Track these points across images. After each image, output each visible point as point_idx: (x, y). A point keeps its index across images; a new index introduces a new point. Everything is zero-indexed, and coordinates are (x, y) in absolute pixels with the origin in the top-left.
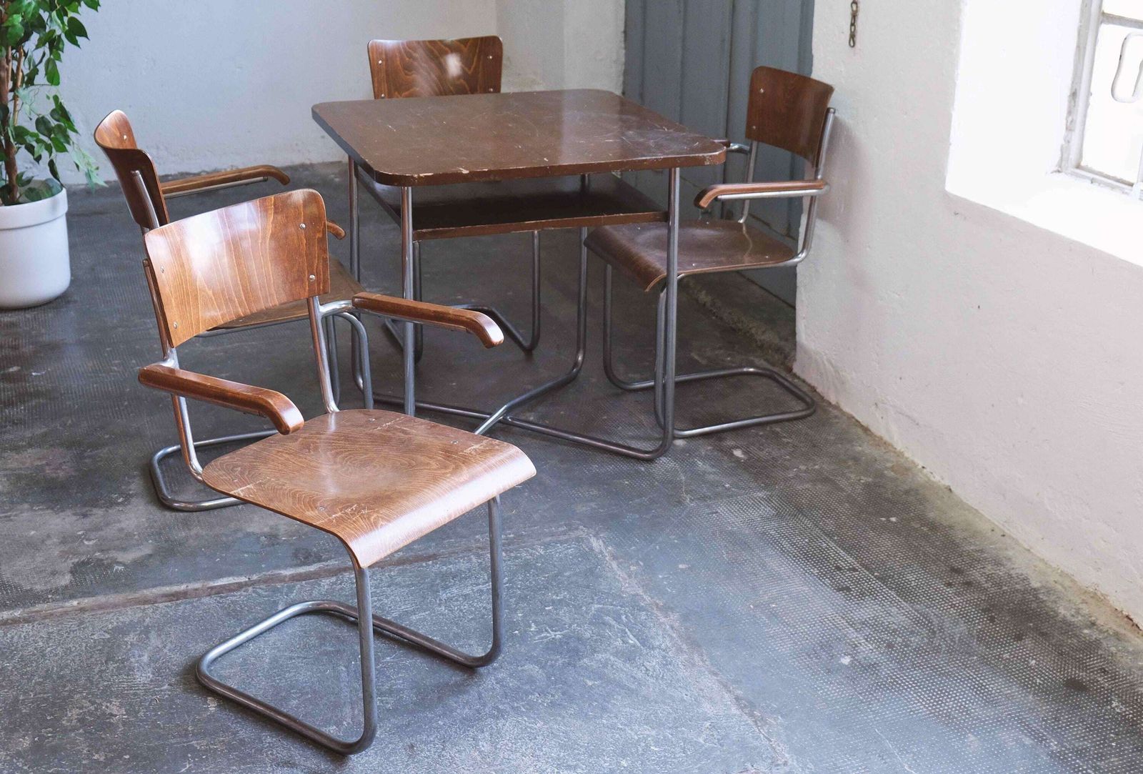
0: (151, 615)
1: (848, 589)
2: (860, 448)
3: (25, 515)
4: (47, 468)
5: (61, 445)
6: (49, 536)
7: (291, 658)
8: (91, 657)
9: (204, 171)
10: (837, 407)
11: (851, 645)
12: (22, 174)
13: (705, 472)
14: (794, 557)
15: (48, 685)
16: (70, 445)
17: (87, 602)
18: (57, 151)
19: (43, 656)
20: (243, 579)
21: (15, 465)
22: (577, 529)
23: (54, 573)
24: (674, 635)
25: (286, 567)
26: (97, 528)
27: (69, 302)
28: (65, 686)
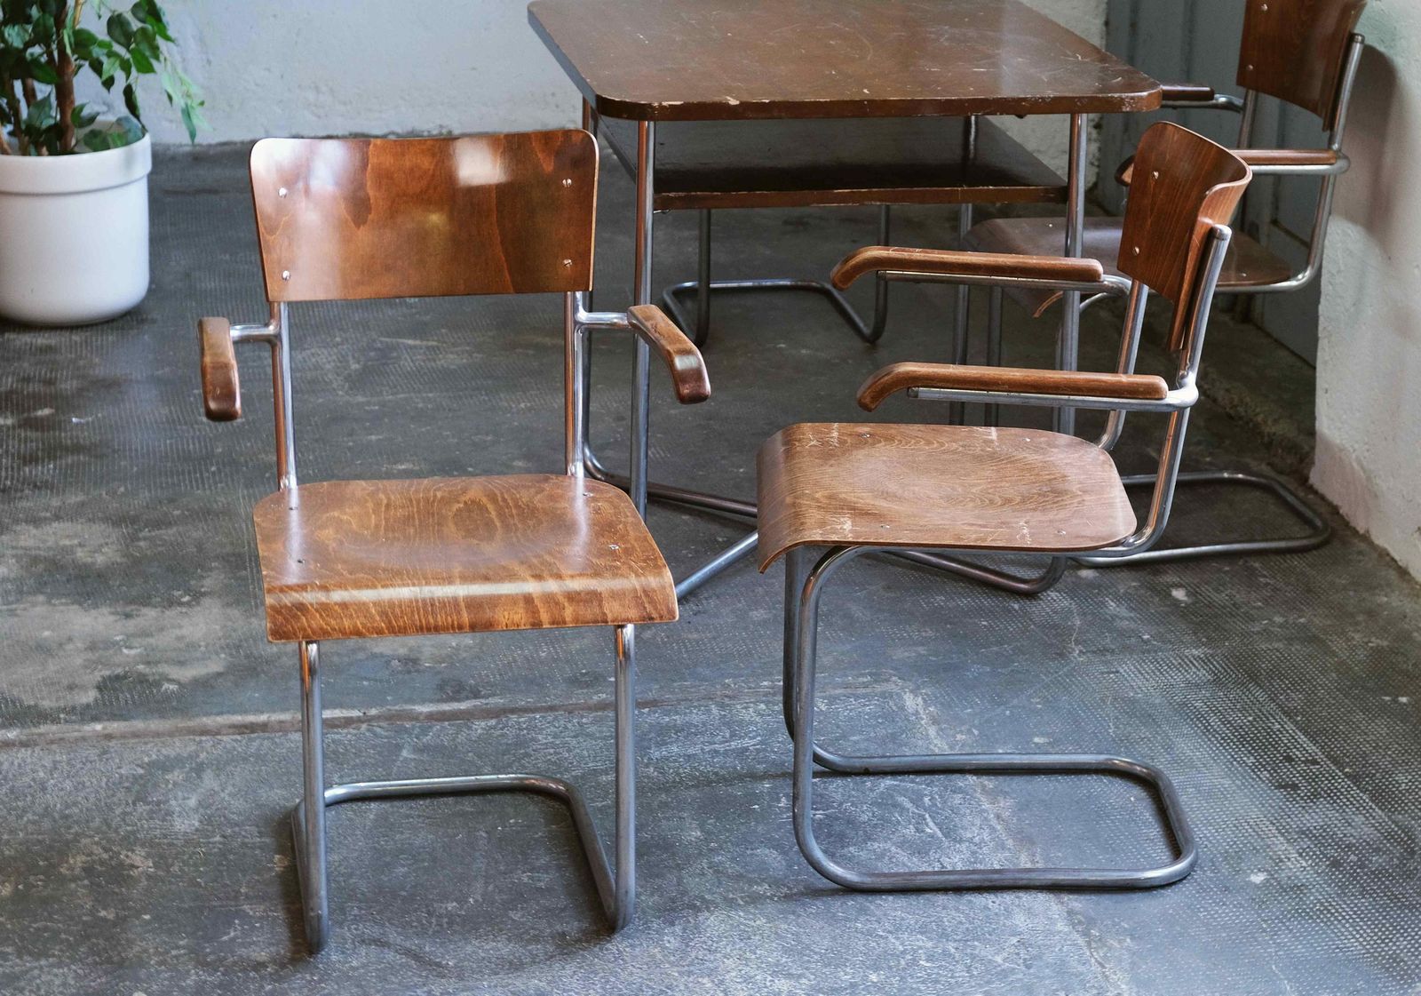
0: (208, 749)
1: (1295, 787)
2: (1386, 599)
3: (38, 609)
4: (79, 549)
5: (106, 519)
6: (70, 639)
7: (408, 817)
8: (113, 796)
9: (393, 133)
10: (1365, 538)
11: (1273, 860)
12: (82, 107)
13: (1114, 617)
14: (1223, 739)
15: (46, 824)
16: (118, 521)
17: (115, 726)
18: (139, 70)
19: (44, 789)
20: (355, 713)
21: (31, 543)
22: (887, 681)
23: (71, 688)
24: (999, 827)
25: (423, 701)
26: (145, 634)
27: (143, 321)
28: (70, 828)
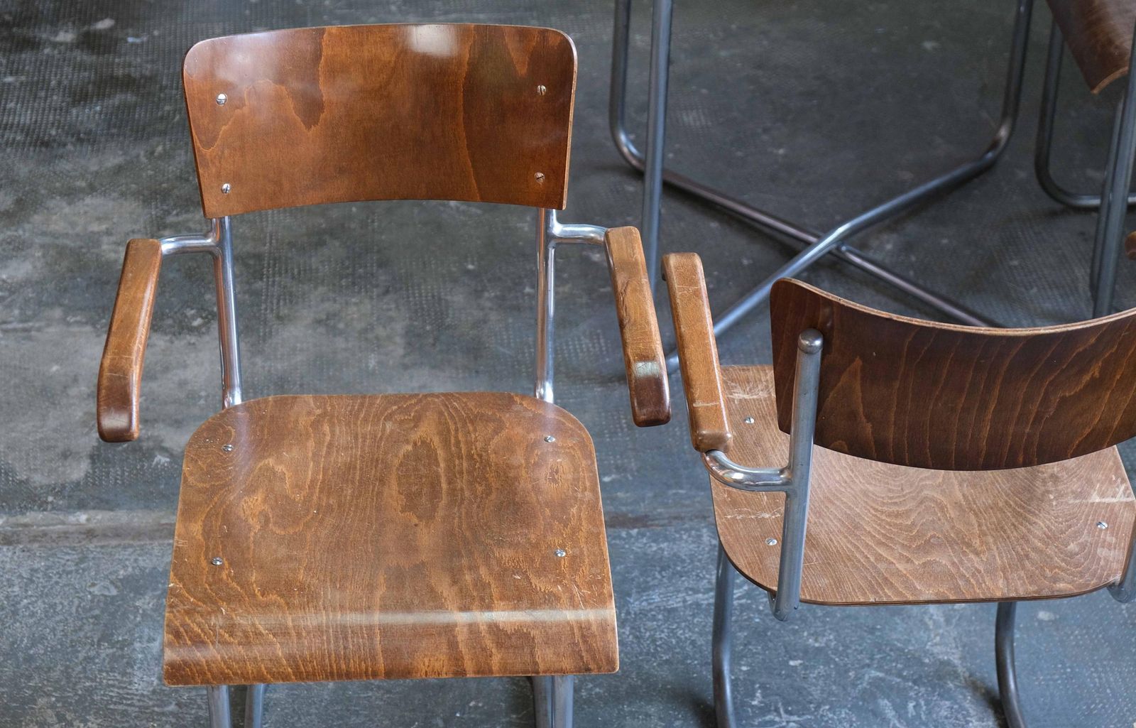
3: (52, 330)
4: (105, 239)
5: (138, 195)
6: (75, 380)
8: (80, 630)
15: (8, 671)
16: (149, 197)
17: (99, 519)
19: (15, 613)
21: (60, 227)
23: (65, 455)
28: (29, 678)
